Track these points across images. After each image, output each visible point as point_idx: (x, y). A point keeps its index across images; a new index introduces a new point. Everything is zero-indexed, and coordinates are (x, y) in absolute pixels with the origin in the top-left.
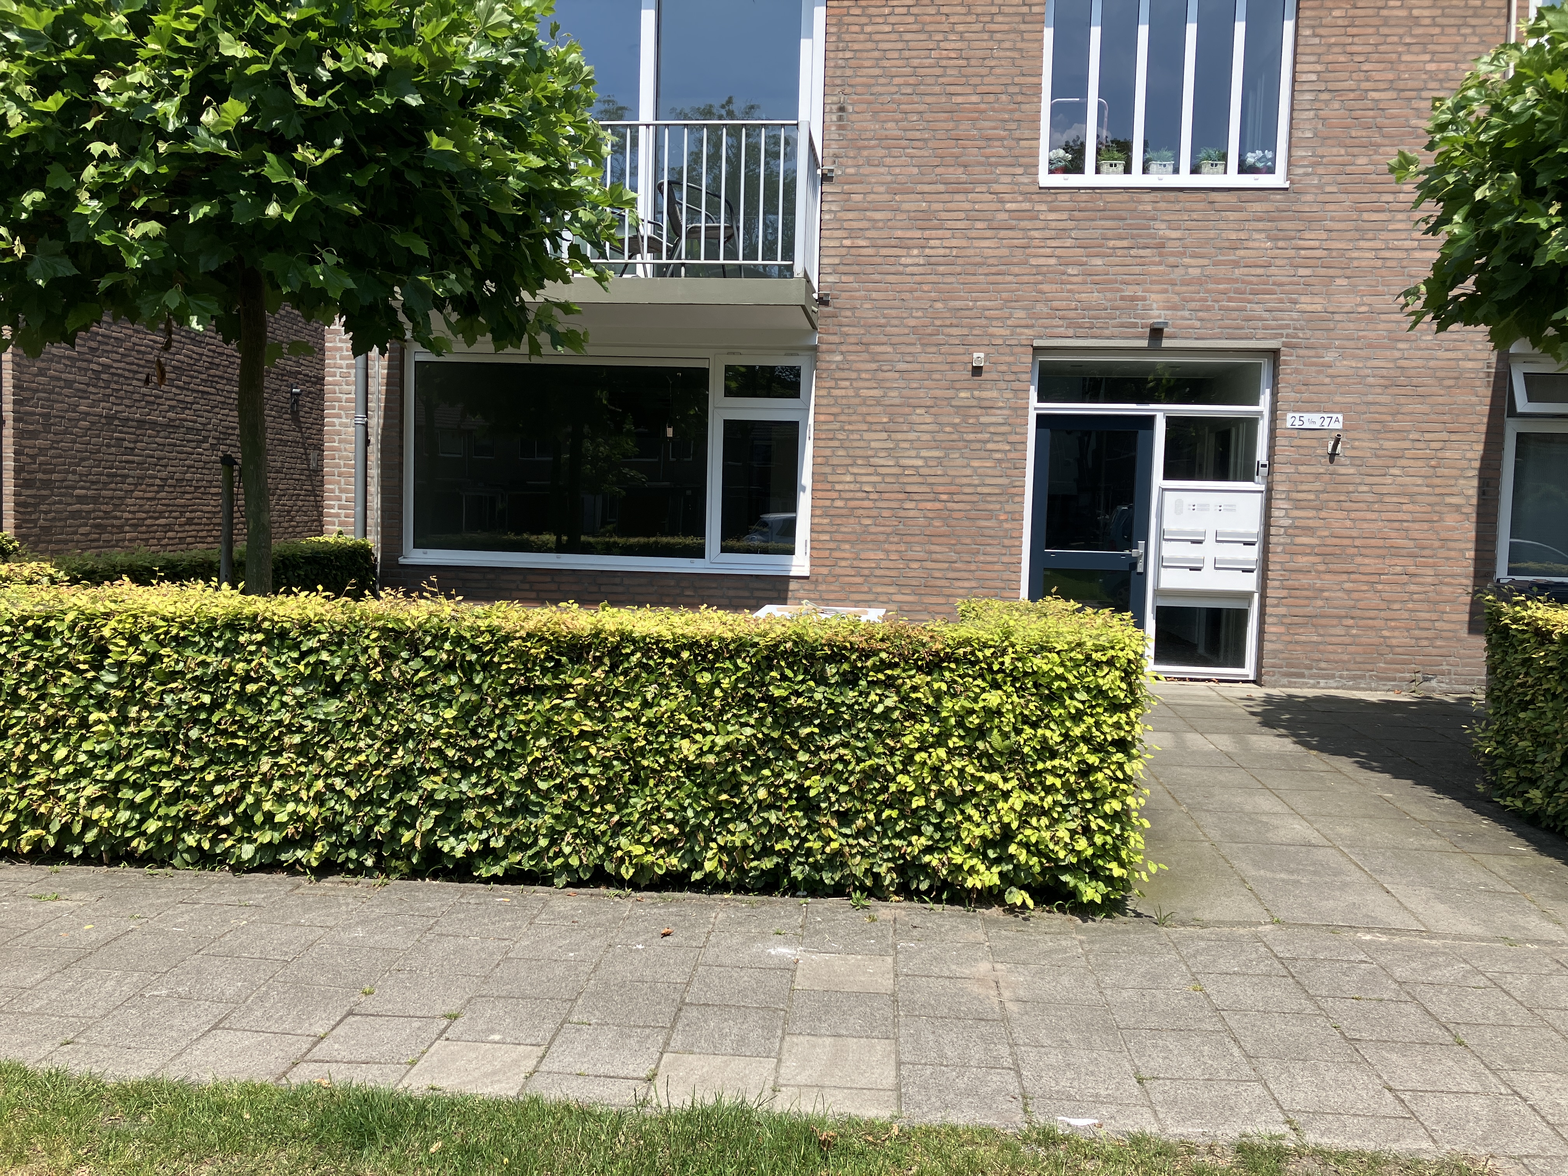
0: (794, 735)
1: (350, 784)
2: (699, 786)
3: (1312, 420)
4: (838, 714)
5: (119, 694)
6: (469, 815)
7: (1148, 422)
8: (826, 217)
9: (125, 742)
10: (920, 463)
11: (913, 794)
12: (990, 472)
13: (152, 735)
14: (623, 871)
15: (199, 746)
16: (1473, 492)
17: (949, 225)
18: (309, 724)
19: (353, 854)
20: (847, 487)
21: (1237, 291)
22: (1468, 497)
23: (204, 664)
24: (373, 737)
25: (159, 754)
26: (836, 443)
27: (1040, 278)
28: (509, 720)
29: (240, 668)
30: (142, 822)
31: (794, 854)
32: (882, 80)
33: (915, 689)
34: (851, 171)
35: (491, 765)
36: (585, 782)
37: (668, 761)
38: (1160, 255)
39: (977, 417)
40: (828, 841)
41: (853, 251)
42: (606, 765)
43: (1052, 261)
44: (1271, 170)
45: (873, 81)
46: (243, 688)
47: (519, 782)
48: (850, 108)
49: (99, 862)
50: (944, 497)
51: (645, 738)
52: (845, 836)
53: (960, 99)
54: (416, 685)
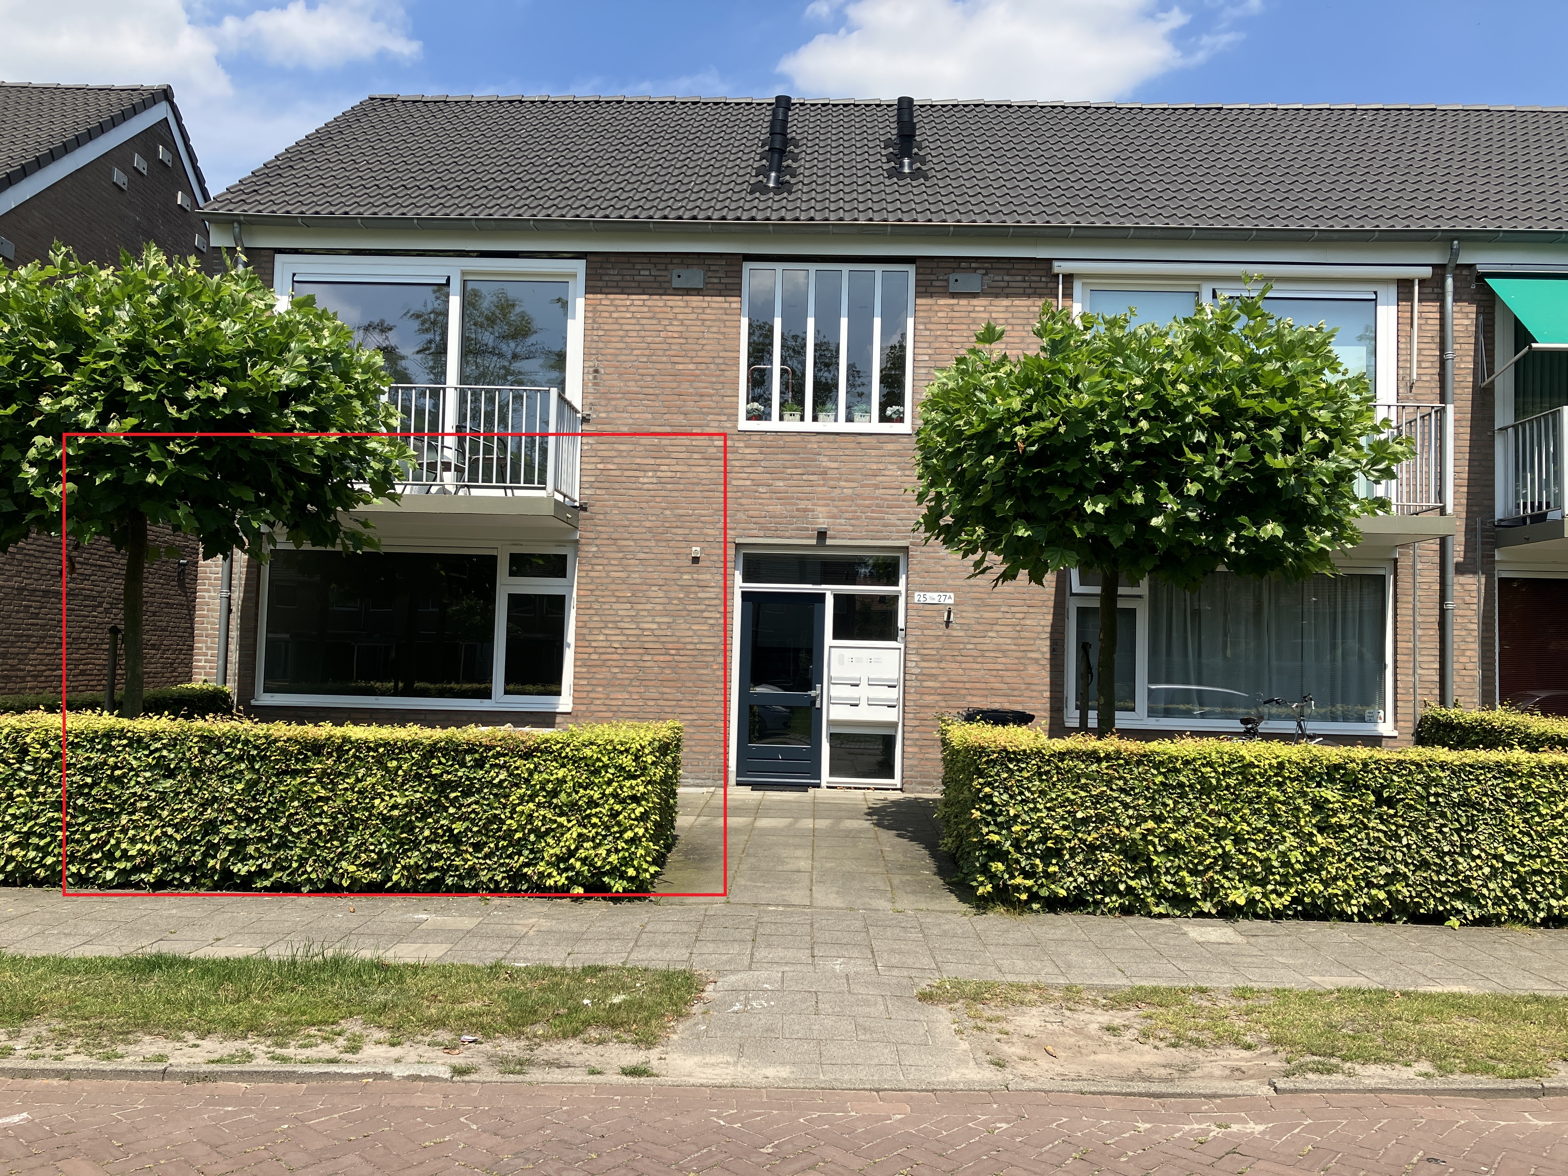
0: (447, 798)
1: (177, 831)
2: (390, 829)
3: (933, 597)
4: (472, 784)
5: (34, 778)
6: (251, 849)
7: (821, 597)
8: (586, 447)
9: (35, 808)
10: (655, 626)
11: (516, 831)
12: (705, 633)
13: (53, 803)
14: (343, 882)
15: (83, 810)
16: (1047, 649)
17: (674, 455)
18: (153, 795)
19: (177, 875)
20: (600, 644)
21: (878, 506)
22: (1043, 653)
23: (89, 759)
24: (193, 802)
25: (56, 815)
26: (593, 612)
27: (739, 494)
28: (276, 791)
29: (111, 761)
30: (43, 858)
31: (448, 870)
32: (625, 352)
33: (517, 768)
34: (603, 415)
35: (264, 817)
36: (321, 828)
37: (371, 815)
38: (824, 479)
39: (696, 593)
40: (466, 861)
41: (605, 473)
42: (334, 818)
43: (748, 483)
44: (901, 420)
45: (618, 352)
46: (112, 773)
47: (281, 828)
48: (602, 371)
49: (14, 884)
50: (673, 652)
51: (357, 800)
52: (478, 858)
53: (680, 367)
54: (220, 770)
